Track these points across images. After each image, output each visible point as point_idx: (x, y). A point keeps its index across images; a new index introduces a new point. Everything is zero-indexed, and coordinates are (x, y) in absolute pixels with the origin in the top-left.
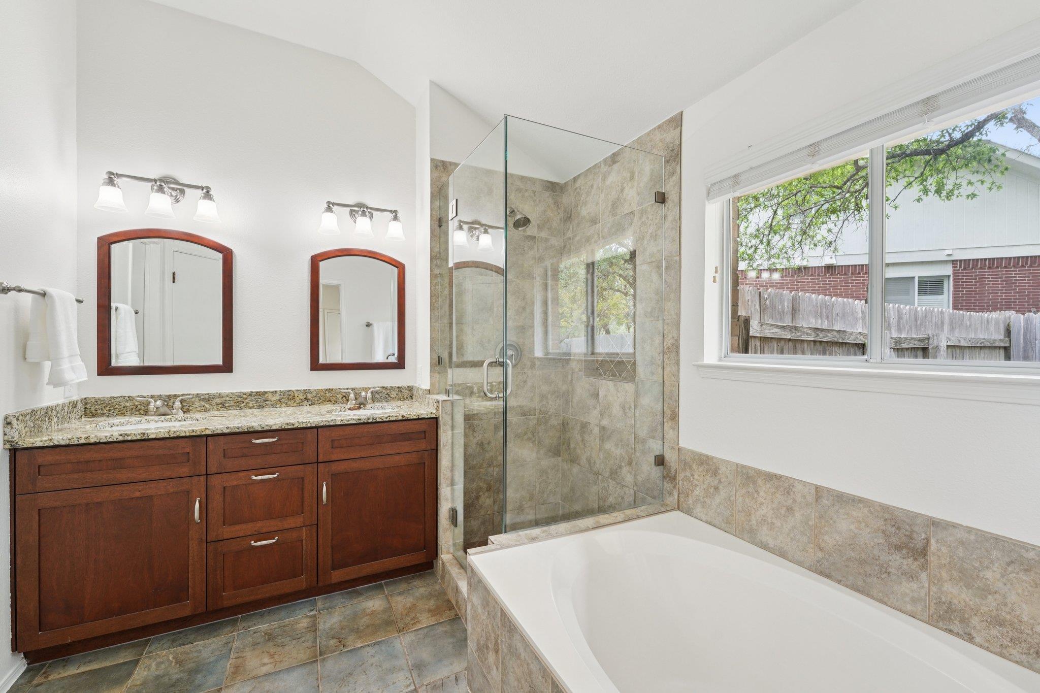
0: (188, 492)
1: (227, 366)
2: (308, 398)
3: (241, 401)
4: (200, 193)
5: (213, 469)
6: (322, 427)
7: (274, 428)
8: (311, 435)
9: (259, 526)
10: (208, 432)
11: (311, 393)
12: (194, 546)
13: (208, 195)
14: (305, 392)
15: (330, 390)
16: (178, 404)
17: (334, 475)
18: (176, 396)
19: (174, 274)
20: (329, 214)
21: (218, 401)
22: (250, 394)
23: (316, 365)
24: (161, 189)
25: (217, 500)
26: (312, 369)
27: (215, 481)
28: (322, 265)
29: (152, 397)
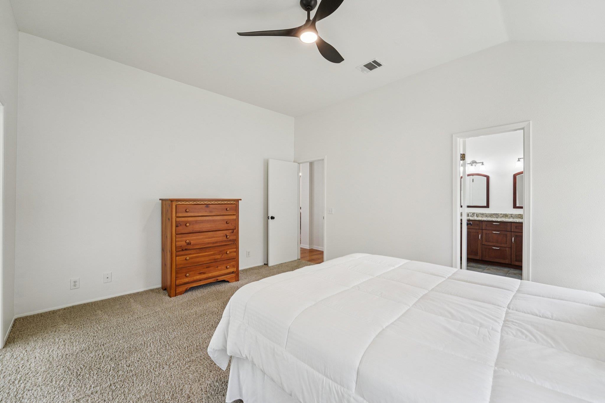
0: (478, 233)
1: (488, 206)
2: (512, 216)
3: (491, 215)
4: (481, 164)
5: (483, 228)
6: (512, 222)
7: (498, 221)
8: (509, 224)
9: (494, 244)
10: (482, 220)
11: (513, 215)
12: (479, 245)
13: (483, 164)
14: (511, 215)
15: (520, 215)
16: (475, 215)
17: (516, 236)
18: (475, 213)
19: (473, 179)
20: (519, 162)
21: (485, 215)
22: (494, 214)
23: (515, 207)
24: (472, 165)
25: (484, 236)
26: (514, 208)
27: (484, 231)
28: (517, 176)
29: (470, 213)
